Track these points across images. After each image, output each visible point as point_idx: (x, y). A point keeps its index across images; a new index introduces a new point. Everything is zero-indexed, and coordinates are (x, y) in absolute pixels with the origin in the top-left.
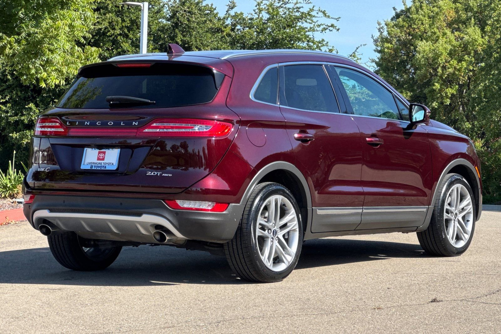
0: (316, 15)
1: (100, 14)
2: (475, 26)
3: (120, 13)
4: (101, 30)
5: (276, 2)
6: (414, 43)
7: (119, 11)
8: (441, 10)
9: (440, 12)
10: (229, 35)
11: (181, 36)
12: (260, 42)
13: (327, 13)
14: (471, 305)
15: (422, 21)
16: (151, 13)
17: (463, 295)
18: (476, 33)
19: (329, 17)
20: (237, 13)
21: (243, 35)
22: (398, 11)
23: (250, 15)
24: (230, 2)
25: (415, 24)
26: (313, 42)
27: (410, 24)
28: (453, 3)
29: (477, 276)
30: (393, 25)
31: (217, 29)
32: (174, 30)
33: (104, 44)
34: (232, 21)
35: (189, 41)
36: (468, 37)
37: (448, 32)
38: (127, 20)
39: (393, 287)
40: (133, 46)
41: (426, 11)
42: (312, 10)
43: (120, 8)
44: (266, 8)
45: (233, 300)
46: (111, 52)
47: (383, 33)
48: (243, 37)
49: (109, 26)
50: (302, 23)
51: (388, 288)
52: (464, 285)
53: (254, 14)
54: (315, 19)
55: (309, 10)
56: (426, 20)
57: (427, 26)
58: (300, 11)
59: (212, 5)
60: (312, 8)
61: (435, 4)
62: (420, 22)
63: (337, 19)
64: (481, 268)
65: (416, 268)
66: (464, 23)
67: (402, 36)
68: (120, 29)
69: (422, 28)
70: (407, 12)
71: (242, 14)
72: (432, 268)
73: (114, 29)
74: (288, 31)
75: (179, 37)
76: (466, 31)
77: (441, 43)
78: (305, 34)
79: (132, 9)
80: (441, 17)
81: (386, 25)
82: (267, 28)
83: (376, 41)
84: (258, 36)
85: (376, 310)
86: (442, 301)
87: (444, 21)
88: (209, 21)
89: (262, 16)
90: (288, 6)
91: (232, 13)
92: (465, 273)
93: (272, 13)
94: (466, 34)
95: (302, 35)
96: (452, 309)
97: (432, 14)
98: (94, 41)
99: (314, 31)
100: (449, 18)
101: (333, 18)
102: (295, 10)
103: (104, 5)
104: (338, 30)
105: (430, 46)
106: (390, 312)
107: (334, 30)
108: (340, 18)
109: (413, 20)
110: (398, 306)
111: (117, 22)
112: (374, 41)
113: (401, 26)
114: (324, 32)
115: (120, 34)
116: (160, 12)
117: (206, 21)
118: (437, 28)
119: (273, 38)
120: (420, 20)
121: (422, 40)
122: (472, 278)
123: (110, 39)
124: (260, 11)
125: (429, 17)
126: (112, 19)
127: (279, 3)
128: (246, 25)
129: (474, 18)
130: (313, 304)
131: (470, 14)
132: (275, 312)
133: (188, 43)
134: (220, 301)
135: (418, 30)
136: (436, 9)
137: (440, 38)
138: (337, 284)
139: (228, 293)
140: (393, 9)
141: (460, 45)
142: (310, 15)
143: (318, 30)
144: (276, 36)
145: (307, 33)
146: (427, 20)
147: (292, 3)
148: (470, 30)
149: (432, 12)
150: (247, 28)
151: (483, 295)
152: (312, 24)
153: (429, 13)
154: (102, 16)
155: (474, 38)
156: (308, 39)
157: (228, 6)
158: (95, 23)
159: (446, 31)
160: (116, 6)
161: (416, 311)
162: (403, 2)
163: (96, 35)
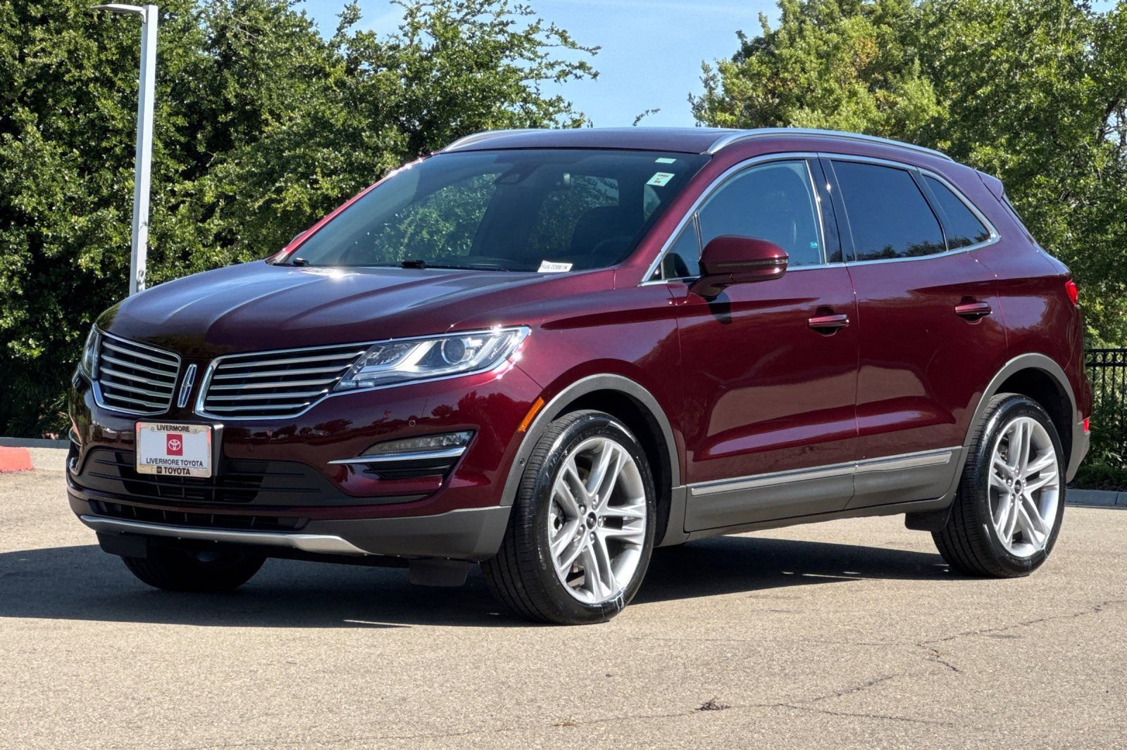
0: (545, 41)
1: (48, 30)
2: (923, 77)
3: (94, 29)
4: (50, 69)
5: (451, 10)
6: (785, 114)
7: (93, 26)
8: (845, 40)
9: (843, 44)
10: (341, 84)
11: (237, 86)
12: (414, 101)
13: (569, 37)
14: (797, 716)
15: (803, 63)
16: (169, 32)
17: (784, 693)
18: (923, 94)
19: (573, 45)
20: (360, 32)
21: (373, 85)
22: (750, 40)
23: (393, 39)
24: (346, 6)
25: (787, 70)
26: (535, 103)
27: (775, 70)
28: (874, 25)
29: (831, 647)
30: (737, 70)
31: (315, 69)
32: (220, 70)
33: (57, 102)
34: (349, 53)
35: (255, 98)
36: (906, 102)
37: (861, 88)
38: (111, 45)
39: (620, 673)
40: (124, 107)
41: (812, 40)
42: (534, 29)
43: (96, 19)
44: (429, 23)
45: (216, 699)
46: (73, 119)
47: (714, 89)
48: (374, 89)
49: (68, 58)
50: (513, 59)
51: (608, 676)
52: (794, 668)
53: (401, 37)
54: (541, 51)
55: (528, 28)
56: (811, 61)
57: (814, 75)
58: (507, 32)
59: (304, 13)
60: (534, 24)
61: (833, 26)
62: (798, 66)
63: (594, 51)
64: (848, 627)
65: (691, 627)
66: (897, 70)
67: (758, 96)
68: (95, 67)
69: (803, 79)
70: (768, 44)
71: (372, 35)
72: (730, 627)
73: (80, 67)
74: (479, 76)
75: (232, 89)
76: (902, 88)
77: (844, 114)
78: (517, 84)
79: (122, 21)
80: (844, 55)
81: (721, 70)
82: (431, 69)
83: (697, 108)
84: (409, 85)
85: (561, 727)
86: (727, 707)
87: (853, 64)
88: (297, 49)
89: (420, 41)
90: (480, 19)
91: (351, 32)
92: (805, 640)
93: (442, 35)
94: (901, 95)
95: (510, 86)
96: (745, 727)
97: (825, 48)
98: (34, 92)
99: (539, 76)
100: (864, 57)
101: (584, 49)
102: (497, 29)
103: (58, 11)
104: (595, 76)
105: (819, 120)
106: (592, 733)
107: (587, 77)
108: (599, 48)
109: (782, 60)
110: (619, 718)
111: (88, 49)
112: (693, 108)
113: (754, 75)
114: (562, 80)
115: (96, 80)
116: (188, 30)
117: (288, 50)
118: (836, 81)
119: (444, 92)
120: (798, 61)
121: (801, 107)
122: (818, 651)
123: (70, 90)
124: (416, 28)
125: (819, 56)
126: (77, 42)
127: (458, 11)
128: (382, 60)
129: (919, 59)
130: (410, 712)
131: (911, 50)
132: (310, 729)
133: (252, 102)
134: (184, 701)
135: (794, 84)
136: (834, 38)
137: (844, 102)
138: (488, 663)
139: (213, 683)
140: (737, 36)
141: (889, 118)
142: (529, 40)
143: (549, 75)
144: (451, 88)
145: (523, 83)
146: (815, 61)
147: (490, 11)
148: (911, 86)
149: (825, 42)
150: (385, 69)
151: (831, 693)
152: (535, 61)
153: (818, 47)
154: (52, 34)
155: (919, 105)
156: (524, 95)
157: (340, 16)
158: (37, 52)
159: (857, 86)
160: (86, 14)
161: (657, 733)
162: (760, 20)
163: (39, 80)
